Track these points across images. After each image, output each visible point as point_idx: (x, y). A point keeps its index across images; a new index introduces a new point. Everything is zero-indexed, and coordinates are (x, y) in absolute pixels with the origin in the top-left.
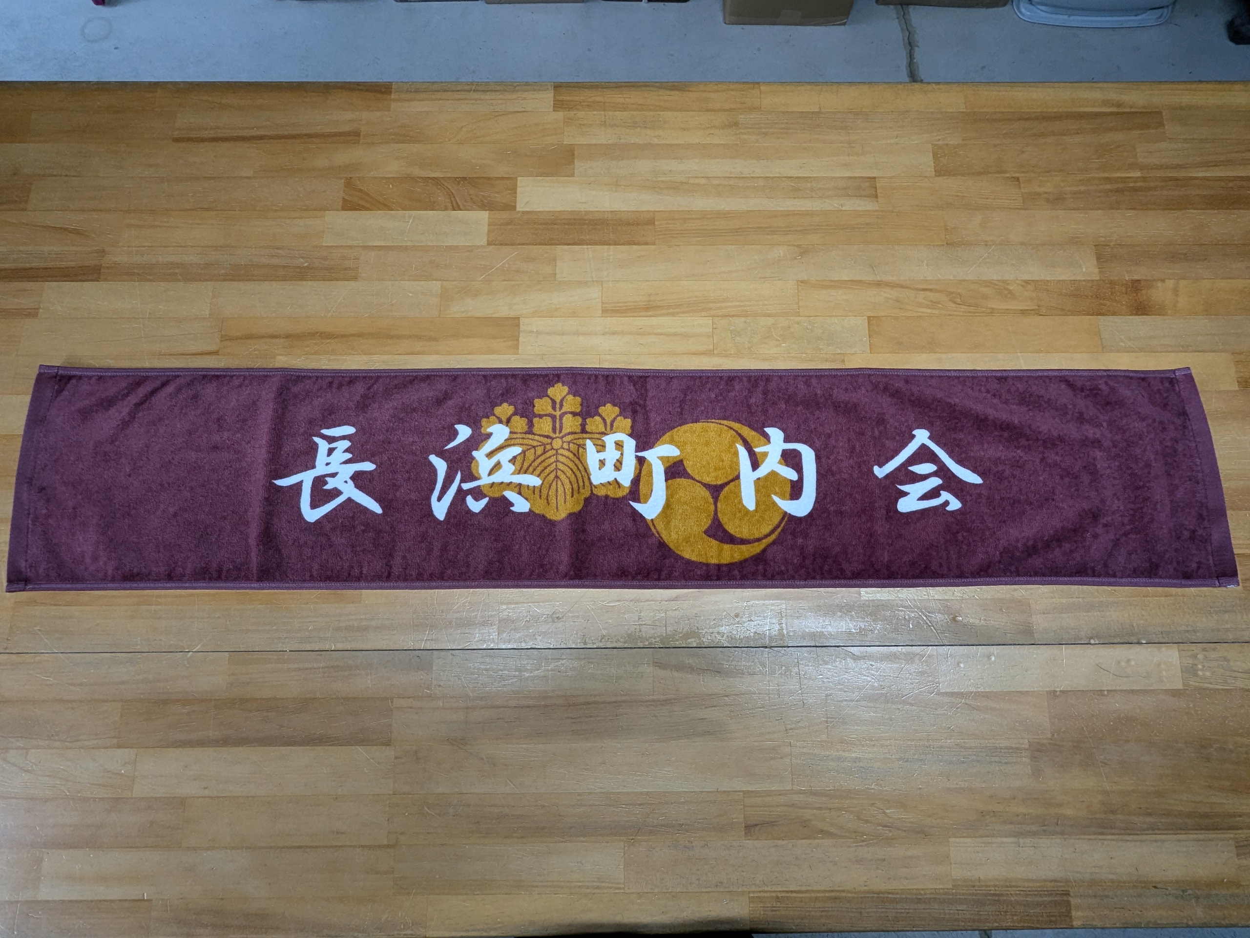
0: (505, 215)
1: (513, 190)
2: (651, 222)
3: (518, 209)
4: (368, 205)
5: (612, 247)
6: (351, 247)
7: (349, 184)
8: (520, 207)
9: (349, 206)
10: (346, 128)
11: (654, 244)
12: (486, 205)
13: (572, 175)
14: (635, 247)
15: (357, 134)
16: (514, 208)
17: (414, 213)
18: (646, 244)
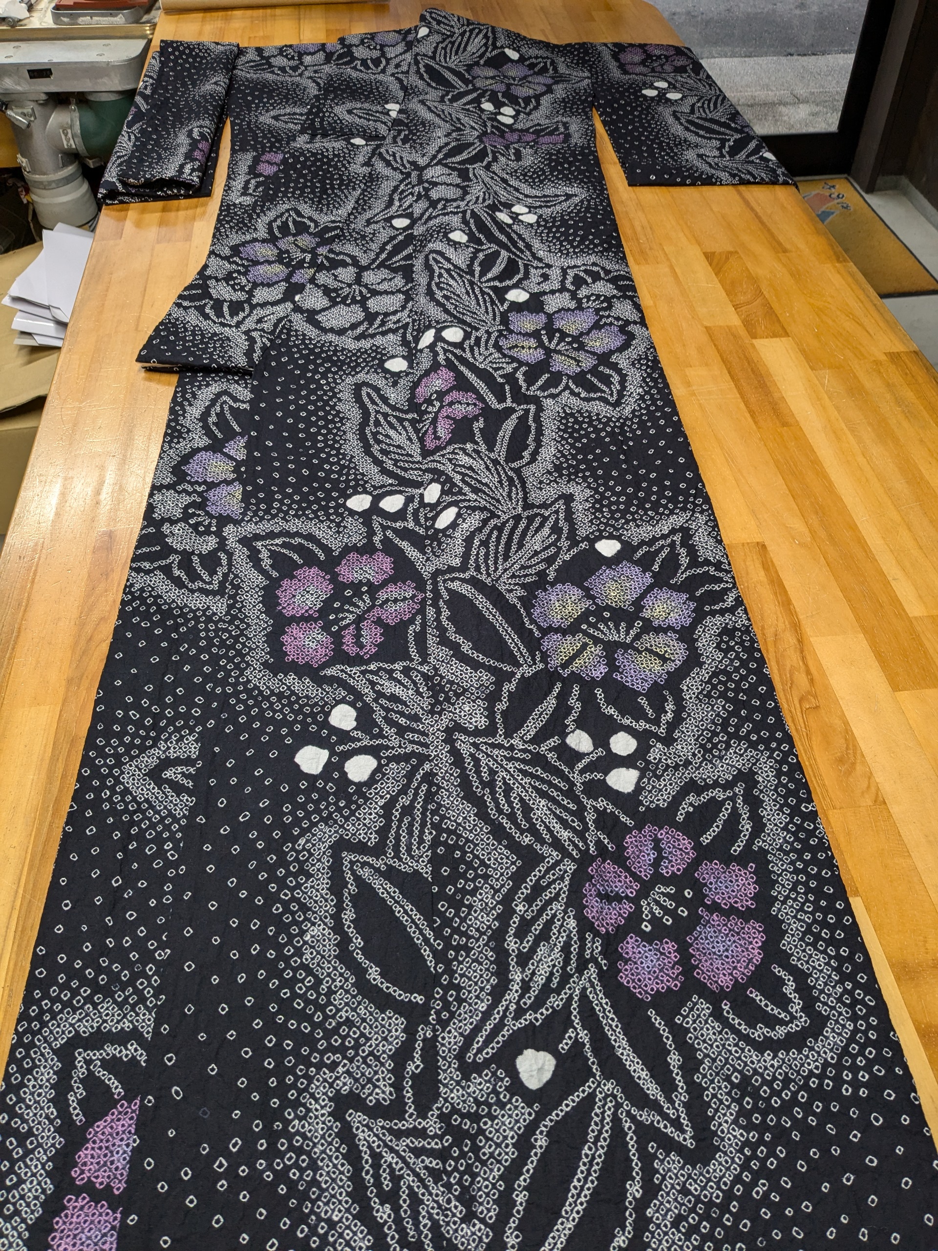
0: (743, 332)
1: (775, 335)
2: (785, 424)
3: (754, 341)
4: (714, 264)
5: (740, 400)
6: (668, 259)
7: (731, 253)
8: (757, 342)
9: (709, 257)
10: (788, 247)
11: (759, 428)
12: (747, 324)
13: (812, 368)
14: (748, 415)
15: (785, 251)
16: (754, 336)
17: (719, 286)
18: (756, 423)
